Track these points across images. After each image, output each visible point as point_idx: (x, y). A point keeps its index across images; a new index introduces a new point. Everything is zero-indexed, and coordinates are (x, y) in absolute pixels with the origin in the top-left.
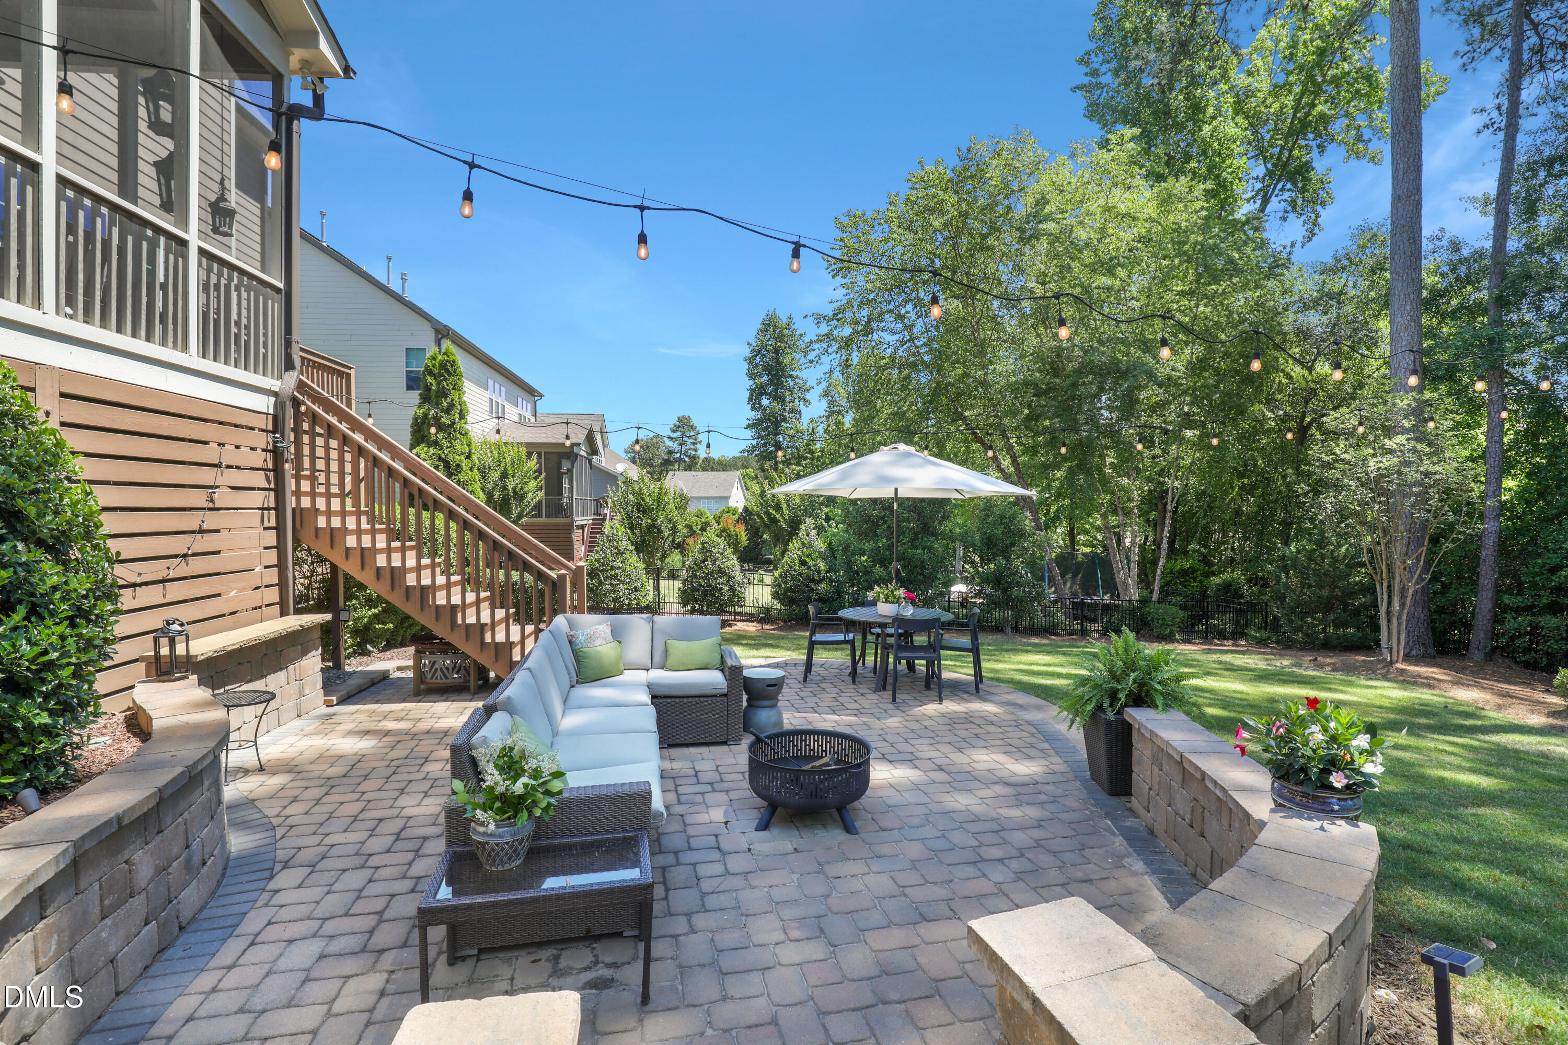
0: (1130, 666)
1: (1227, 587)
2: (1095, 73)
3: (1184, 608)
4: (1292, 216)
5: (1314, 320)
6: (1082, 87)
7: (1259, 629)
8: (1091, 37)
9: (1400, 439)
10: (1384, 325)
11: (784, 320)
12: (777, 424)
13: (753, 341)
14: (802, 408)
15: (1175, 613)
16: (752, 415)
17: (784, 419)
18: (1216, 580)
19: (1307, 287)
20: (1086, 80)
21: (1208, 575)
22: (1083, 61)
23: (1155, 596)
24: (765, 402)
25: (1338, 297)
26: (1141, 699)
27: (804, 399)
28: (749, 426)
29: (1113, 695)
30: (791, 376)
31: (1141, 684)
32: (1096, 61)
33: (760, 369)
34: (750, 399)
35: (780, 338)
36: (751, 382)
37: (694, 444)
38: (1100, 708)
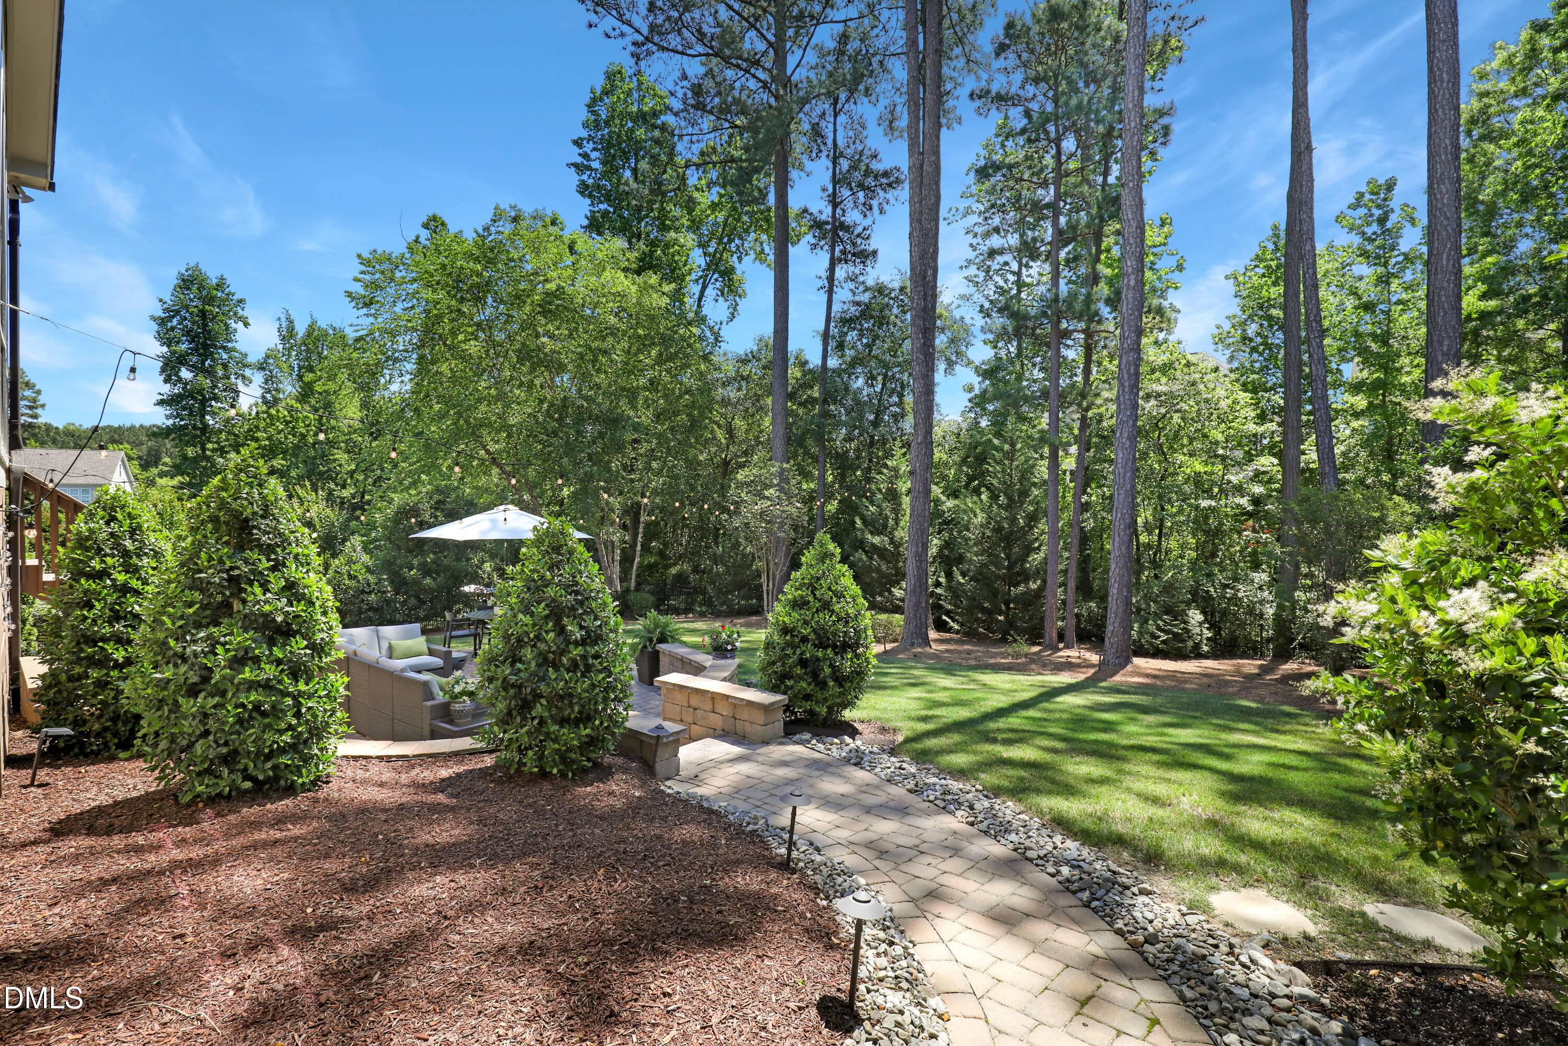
0: (657, 626)
1: (680, 577)
2: (585, 156)
3: (652, 593)
4: (721, 299)
5: (732, 393)
6: (575, 165)
7: (701, 605)
8: (585, 125)
9: (772, 491)
10: (769, 401)
11: (214, 281)
12: (204, 402)
13: (168, 298)
14: (241, 387)
15: (646, 597)
16: (166, 389)
17: (216, 398)
18: (674, 571)
19: (730, 369)
20: (579, 160)
21: (667, 567)
22: (578, 143)
23: (633, 584)
24: (186, 374)
25: (746, 379)
26: (663, 639)
27: (244, 377)
28: (161, 403)
29: (651, 640)
30: (224, 348)
31: (662, 633)
32: (588, 147)
33: (177, 333)
34: (163, 370)
35: (210, 300)
36: (165, 349)
37: (31, 408)
38: (645, 647)
